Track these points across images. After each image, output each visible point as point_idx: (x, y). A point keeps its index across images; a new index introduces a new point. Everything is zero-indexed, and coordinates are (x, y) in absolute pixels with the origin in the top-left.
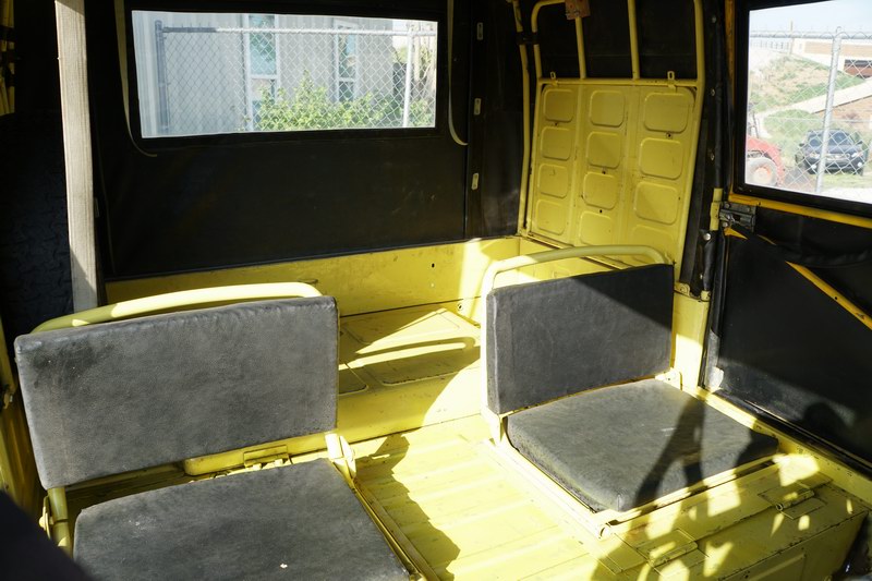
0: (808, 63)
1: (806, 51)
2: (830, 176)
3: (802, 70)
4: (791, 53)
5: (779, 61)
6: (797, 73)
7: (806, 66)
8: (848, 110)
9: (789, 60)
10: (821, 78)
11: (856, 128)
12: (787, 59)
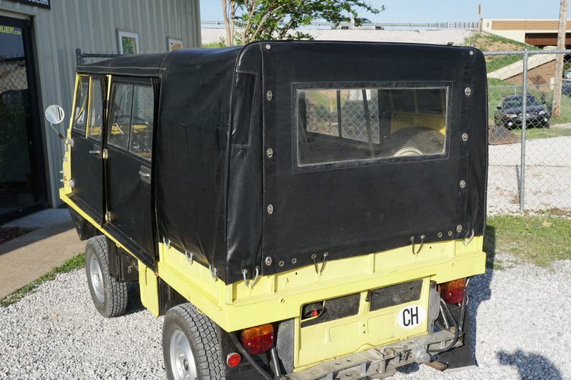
0: (495, 39)
1: (493, 29)
2: (529, 130)
3: (491, 45)
4: (481, 31)
5: (472, 37)
6: (487, 47)
7: (494, 41)
8: (533, 74)
9: (480, 37)
10: (508, 49)
11: (542, 89)
12: (479, 36)
